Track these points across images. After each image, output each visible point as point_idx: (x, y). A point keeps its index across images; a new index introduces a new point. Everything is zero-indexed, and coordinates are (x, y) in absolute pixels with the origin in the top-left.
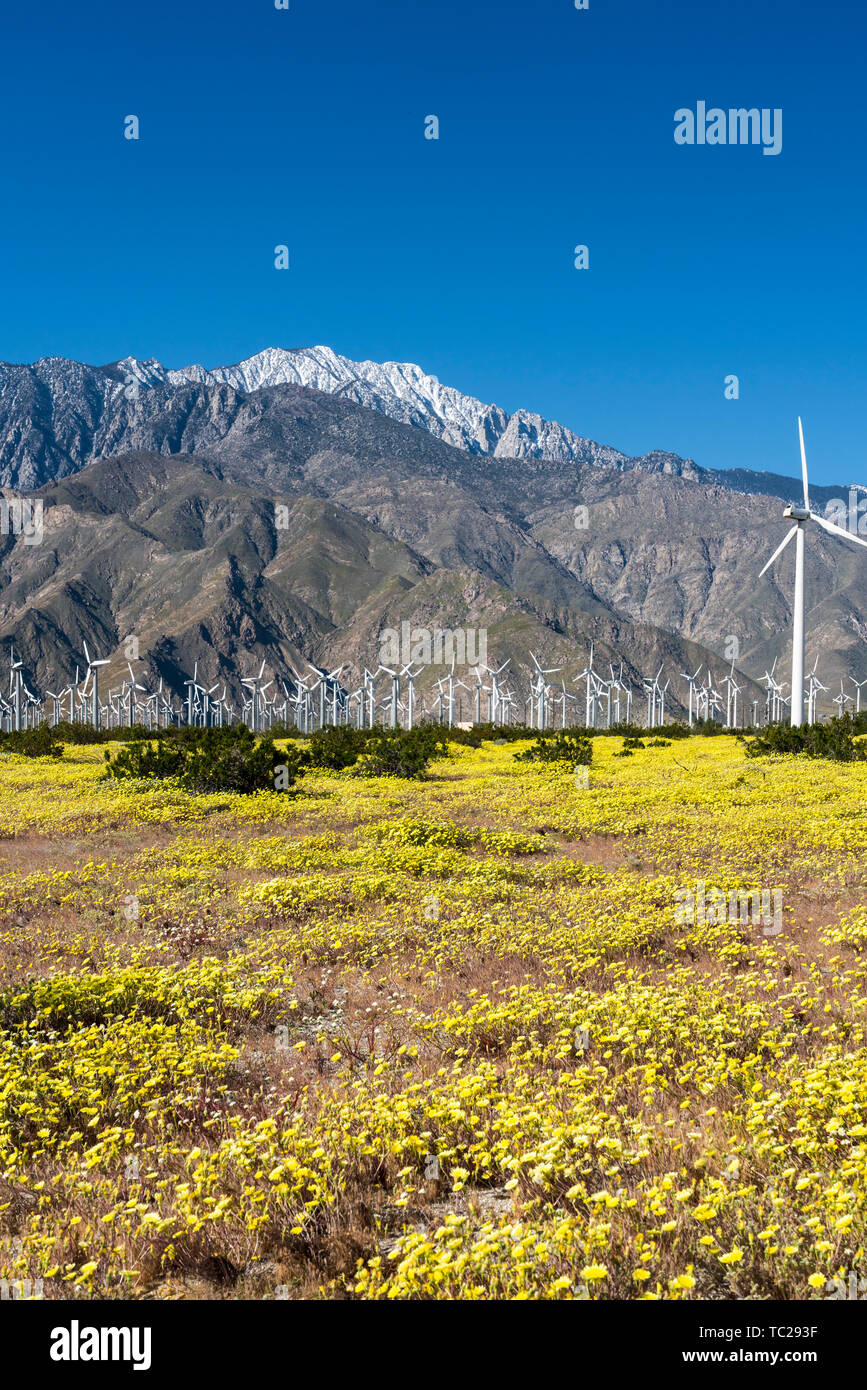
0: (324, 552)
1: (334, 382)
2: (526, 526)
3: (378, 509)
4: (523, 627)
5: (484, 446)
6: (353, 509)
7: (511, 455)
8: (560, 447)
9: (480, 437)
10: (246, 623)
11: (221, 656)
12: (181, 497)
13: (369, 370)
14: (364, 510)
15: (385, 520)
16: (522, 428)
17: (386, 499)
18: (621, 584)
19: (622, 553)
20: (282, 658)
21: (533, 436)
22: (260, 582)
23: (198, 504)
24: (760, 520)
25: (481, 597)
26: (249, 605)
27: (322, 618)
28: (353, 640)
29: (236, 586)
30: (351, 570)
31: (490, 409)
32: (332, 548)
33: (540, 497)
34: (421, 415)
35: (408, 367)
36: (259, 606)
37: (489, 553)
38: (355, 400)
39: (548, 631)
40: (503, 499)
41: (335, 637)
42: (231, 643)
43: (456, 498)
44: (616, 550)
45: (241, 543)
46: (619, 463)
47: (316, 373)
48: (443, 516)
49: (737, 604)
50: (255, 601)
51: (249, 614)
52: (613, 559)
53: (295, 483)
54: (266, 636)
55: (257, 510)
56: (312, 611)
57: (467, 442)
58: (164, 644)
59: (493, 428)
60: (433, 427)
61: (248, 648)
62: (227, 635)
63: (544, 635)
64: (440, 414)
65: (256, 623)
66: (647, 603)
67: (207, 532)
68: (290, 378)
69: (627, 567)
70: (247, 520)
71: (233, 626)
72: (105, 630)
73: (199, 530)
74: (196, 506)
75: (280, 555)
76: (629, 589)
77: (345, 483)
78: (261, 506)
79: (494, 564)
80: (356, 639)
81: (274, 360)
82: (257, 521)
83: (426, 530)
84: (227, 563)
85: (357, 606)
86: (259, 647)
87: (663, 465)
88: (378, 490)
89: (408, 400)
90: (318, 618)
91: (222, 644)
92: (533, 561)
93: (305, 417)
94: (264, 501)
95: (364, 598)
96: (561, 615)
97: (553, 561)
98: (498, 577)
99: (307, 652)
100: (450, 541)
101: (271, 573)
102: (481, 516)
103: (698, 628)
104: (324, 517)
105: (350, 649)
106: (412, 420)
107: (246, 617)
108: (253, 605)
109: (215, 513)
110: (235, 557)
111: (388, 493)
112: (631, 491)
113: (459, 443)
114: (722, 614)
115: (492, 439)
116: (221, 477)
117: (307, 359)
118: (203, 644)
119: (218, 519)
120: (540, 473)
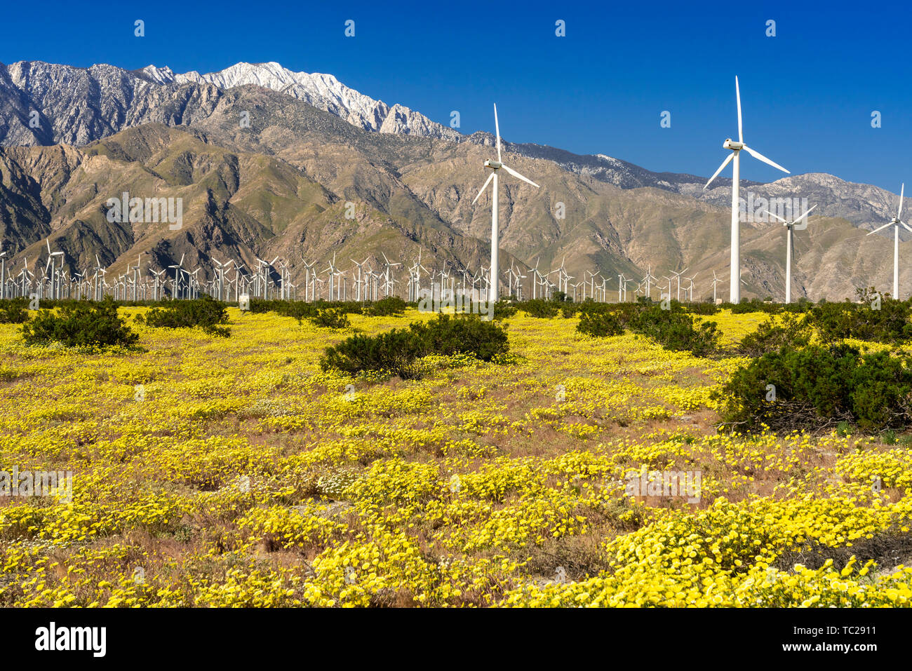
0: (269, 189)
1: (281, 85)
2: (398, 175)
3: (305, 162)
4: (392, 237)
5: (374, 125)
6: (290, 163)
7: (391, 132)
8: (421, 128)
9: (372, 120)
10: (217, 231)
11: (200, 252)
12: (179, 152)
13: (303, 77)
14: (297, 163)
15: (310, 169)
16: (398, 115)
17: (311, 157)
18: (457, 212)
19: (457, 193)
20: (239, 254)
21: (404, 120)
22: (226, 206)
23: (189, 157)
24: (542, 175)
25: (367, 218)
26: (219, 220)
27: (266, 230)
28: (285, 243)
29: (212, 208)
30: (286, 199)
31: (378, 103)
32: (274, 186)
33: (407, 158)
34: (335, 106)
35: (328, 77)
36: (226, 221)
37: (374, 191)
38: (294, 95)
39: (408, 240)
40: (385, 158)
41: (274, 241)
42: (207, 244)
43: (355, 157)
44: (453, 191)
45: (217, 182)
46: (457, 138)
47: (269, 78)
48: (346, 168)
49: (527, 226)
50: (223, 218)
51: (219, 226)
52: (452, 196)
53: (254, 145)
54: (229, 240)
55: (227, 161)
56: (260, 225)
57: (363, 123)
58: (163, 244)
59: (379, 115)
60: (342, 113)
61: (218, 247)
62: (204, 239)
63: (407, 242)
64: (347, 106)
65: (223, 232)
66: (472, 224)
67: (194, 175)
68: (253, 80)
69: (460, 202)
70: (221, 167)
71: (208, 233)
72: (125, 234)
73: (190, 173)
74: (188, 158)
75: (241, 189)
76: (461, 215)
77: (285, 146)
78: (230, 159)
79: (378, 198)
80: (287, 243)
81: (243, 70)
82: (227, 168)
83: (335, 176)
84: (206, 194)
85: (288, 222)
86: (225, 247)
87: (483, 140)
88: (306, 151)
89: (327, 96)
90: (263, 229)
91: (201, 245)
92: (402, 196)
93: (261, 105)
94: (232, 156)
95: (293, 217)
96: (418, 230)
97: (414, 197)
98: (380, 207)
99: (256, 251)
100: (350, 183)
101: (235, 200)
102: (370, 168)
103: (503, 240)
104: (270, 167)
105: (284, 249)
106: (329, 109)
107: (217, 228)
108: (222, 220)
109: (200, 163)
110: (211, 190)
111: (312, 153)
112: (463, 155)
113: (358, 124)
114: (519, 231)
115: (379, 121)
116: (206, 141)
117: (264, 70)
118: (188, 244)
119: (202, 166)
120: (408, 143)
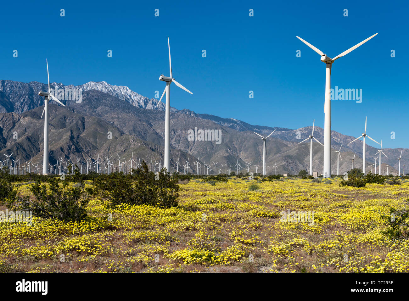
0: (97, 130)
1: (107, 90)
2: (151, 126)
3: (114, 120)
4: (144, 149)
5: (143, 106)
6: (108, 120)
7: (150, 109)
8: (162, 107)
9: (143, 104)
10: (73, 147)
11: (66, 155)
12: (61, 115)
13: (116, 88)
14: (110, 120)
15: (116, 123)
16: (153, 102)
17: (116, 118)
18: (174, 140)
19: (174, 132)
20: (82, 156)
21: (155, 104)
22: (78, 137)
23: (65, 117)
24: (207, 125)
25: (134, 142)
26: (75, 143)
27: (94, 146)
28: (101, 152)
29: (72, 138)
30: (103, 134)
31: (145, 98)
32: (99, 129)
33: (155, 119)
34: (128, 99)
35: (125, 87)
36: (78, 143)
37: (141, 132)
38: (111, 94)
39: (150, 150)
40: (146, 119)
41: (97, 151)
42: (69, 152)
43: (134, 118)
44: (173, 132)
45: (76, 127)
46: (176, 111)
47: (102, 88)
48: (130, 122)
49: (201, 145)
50: (77, 142)
51: (74, 145)
52: (172, 134)
53: (94, 113)
54: (78, 150)
55: (80, 119)
56: (92, 144)
57: (139, 105)
58: (50, 152)
59: (146, 102)
60: (131, 101)
61: (73, 153)
62: (68, 150)
64: (133, 98)
65: (76, 147)
66: (180, 144)
67: (67, 124)
68: (95, 88)
69: (175, 136)
70: (77, 122)
71: (69, 148)
72: (36, 148)
73: (65, 124)
74: (64, 118)
75: (85, 130)
76: (176, 141)
77: (106, 114)
78: (81, 118)
79: (142, 134)
80: (102, 151)
81: (92, 84)
82: (80, 122)
83: (126, 126)
84: (70, 132)
85: (104, 143)
86: (76, 153)
87: (186, 112)
88: (114, 116)
89: (125, 95)
90: (93, 146)
91: (66, 153)
92: (152, 134)
93: (97, 98)
94: (82, 117)
95: (106, 142)
96: (156, 147)
97: (157, 134)
98: (143, 138)
99: (89, 155)
100: (132, 128)
101: (83, 135)
102: (140, 122)
103: (192, 150)
104: (97, 121)
105: (101, 154)
106: (125, 100)
107: (73, 146)
108: (76, 143)
109: (69, 120)
110: (72, 131)
111: (117, 116)
112: (177, 118)
113: (137, 105)
114: (198, 147)
115: (146, 105)
116: (74, 112)
117: (100, 84)
118: (61, 152)
119: (70, 121)
120: (156, 113)
